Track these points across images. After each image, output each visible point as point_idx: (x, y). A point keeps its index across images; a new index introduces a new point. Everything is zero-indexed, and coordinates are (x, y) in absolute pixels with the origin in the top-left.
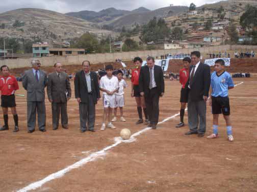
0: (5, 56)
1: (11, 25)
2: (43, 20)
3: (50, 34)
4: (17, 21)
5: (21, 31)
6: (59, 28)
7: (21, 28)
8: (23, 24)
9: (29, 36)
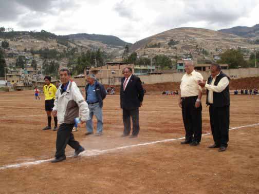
0: (151, 72)
1: (167, 43)
2: (196, 38)
3: (202, 50)
4: (172, 40)
5: (175, 49)
6: (211, 45)
7: (175, 46)
8: (177, 42)
9: (182, 53)
